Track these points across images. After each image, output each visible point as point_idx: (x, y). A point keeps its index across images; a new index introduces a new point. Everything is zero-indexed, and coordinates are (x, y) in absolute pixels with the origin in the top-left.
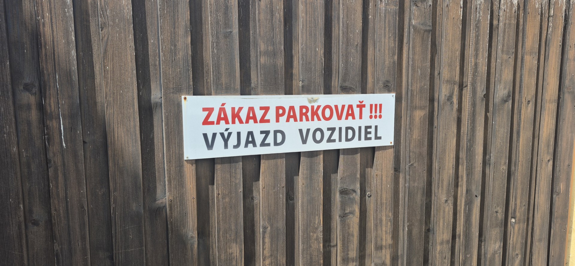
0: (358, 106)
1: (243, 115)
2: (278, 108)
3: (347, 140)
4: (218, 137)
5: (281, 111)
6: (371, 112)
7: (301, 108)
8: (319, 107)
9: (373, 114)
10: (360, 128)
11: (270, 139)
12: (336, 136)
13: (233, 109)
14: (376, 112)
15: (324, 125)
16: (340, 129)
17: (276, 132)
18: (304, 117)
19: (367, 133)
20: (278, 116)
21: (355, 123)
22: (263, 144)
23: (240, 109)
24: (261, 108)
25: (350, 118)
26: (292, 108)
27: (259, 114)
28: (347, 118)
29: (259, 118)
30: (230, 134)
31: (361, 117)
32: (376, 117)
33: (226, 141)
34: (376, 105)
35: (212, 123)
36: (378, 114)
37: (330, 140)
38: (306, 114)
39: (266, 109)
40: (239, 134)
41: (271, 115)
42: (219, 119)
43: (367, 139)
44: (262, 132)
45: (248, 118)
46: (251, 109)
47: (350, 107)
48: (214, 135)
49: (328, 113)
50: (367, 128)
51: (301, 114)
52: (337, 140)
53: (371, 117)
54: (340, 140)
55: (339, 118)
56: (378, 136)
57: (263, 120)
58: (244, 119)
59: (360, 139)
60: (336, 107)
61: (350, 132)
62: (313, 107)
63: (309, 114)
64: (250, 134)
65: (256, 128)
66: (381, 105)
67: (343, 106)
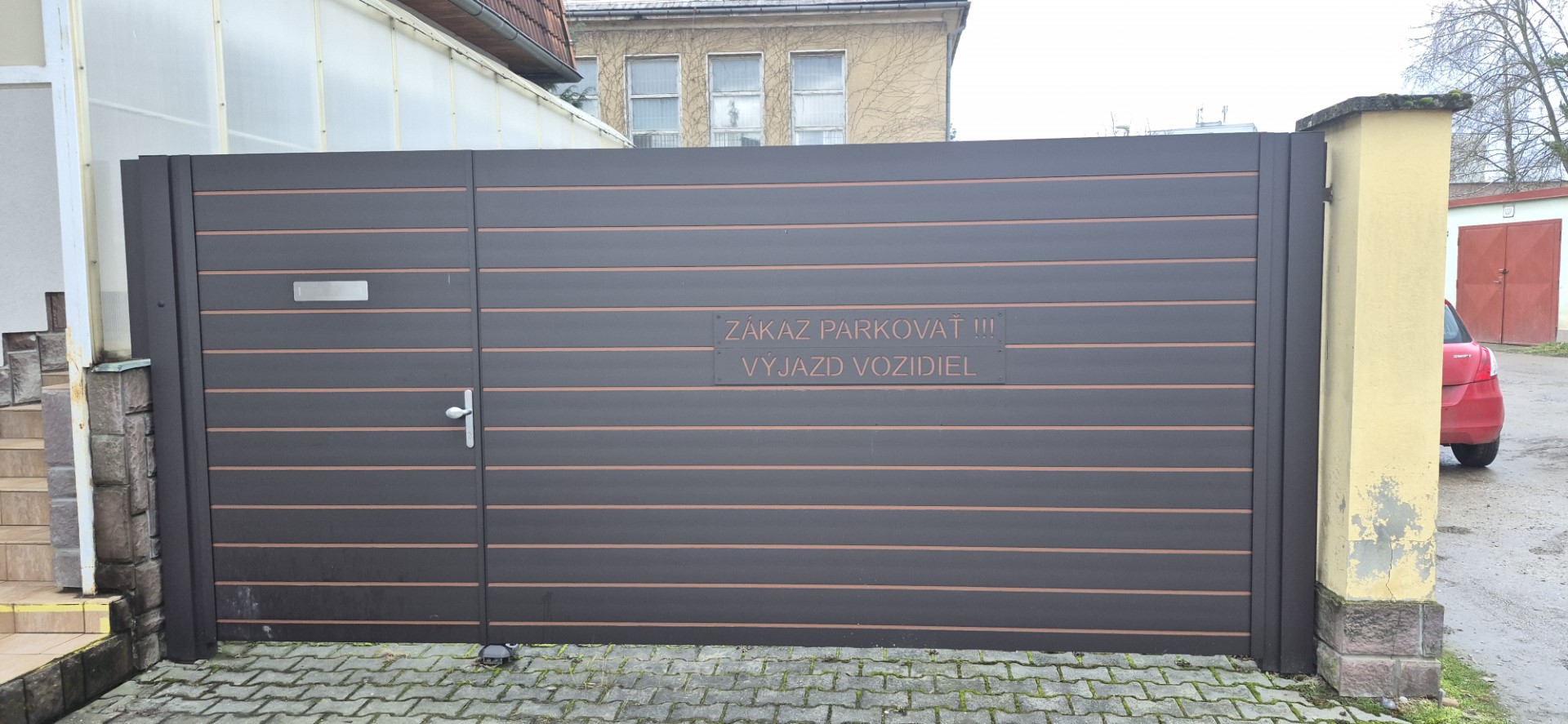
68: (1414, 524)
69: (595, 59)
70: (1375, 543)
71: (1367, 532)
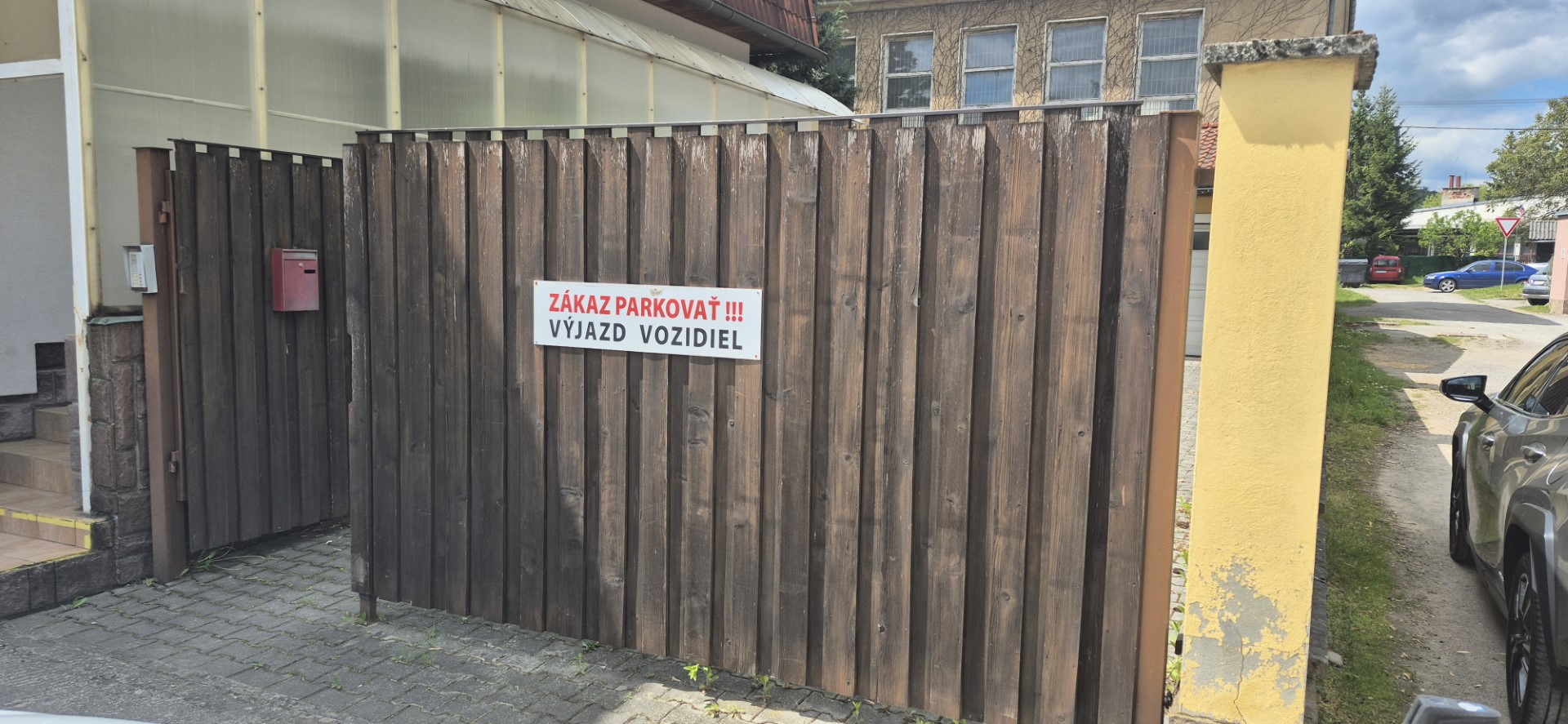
0: (710, 303)
1: (585, 303)
2: (618, 299)
3: (696, 345)
4: (562, 325)
5: (621, 303)
6: (728, 313)
7: (643, 300)
8: (662, 301)
9: (731, 315)
10: (713, 331)
11: (610, 334)
12: (682, 338)
13: (576, 296)
14: (734, 313)
15: (669, 323)
16: (688, 330)
17: (616, 325)
18: (646, 311)
19: (722, 339)
20: (619, 307)
21: (707, 325)
22: (603, 338)
23: (582, 297)
24: (602, 298)
25: (700, 317)
26: (633, 300)
27: (600, 304)
28: (696, 317)
29: (599, 308)
30: (572, 323)
31: (714, 318)
32: (734, 319)
33: (569, 329)
34: (734, 304)
35: (557, 310)
36: (737, 315)
37: (674, 343)
38: (648, 308)
39: (607, 299)
40: (580, 323)
41: (612, 306)
42: (564, 306)
43: (722, 346)
44: (602, 324)
45: (590, 307)
46: (592, 298)
47: (701, 303)
48: (559, 322)
49: (673, 310)
50: (722, 332)
51: (643, 308)
52: (684, 343)
53: (728, 318)
54: (688, 344)
55: (687, 316)
56: (738, 344)
57: (603, 311)
58: (585, 308)
59: (712, 346)
60: (683, 302)
61: (700, 335)
62: (656, 300)
63: (652, 308)
64: (591, 324)
65: (597, 319)
66: (741, 304)
67: (692, 302)
68: (1276, 627)
69: (932, 34)
70: (1220, 644)
71: (1209, 627)
